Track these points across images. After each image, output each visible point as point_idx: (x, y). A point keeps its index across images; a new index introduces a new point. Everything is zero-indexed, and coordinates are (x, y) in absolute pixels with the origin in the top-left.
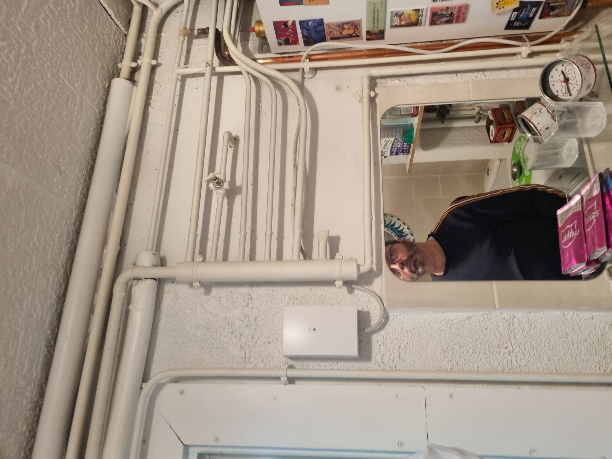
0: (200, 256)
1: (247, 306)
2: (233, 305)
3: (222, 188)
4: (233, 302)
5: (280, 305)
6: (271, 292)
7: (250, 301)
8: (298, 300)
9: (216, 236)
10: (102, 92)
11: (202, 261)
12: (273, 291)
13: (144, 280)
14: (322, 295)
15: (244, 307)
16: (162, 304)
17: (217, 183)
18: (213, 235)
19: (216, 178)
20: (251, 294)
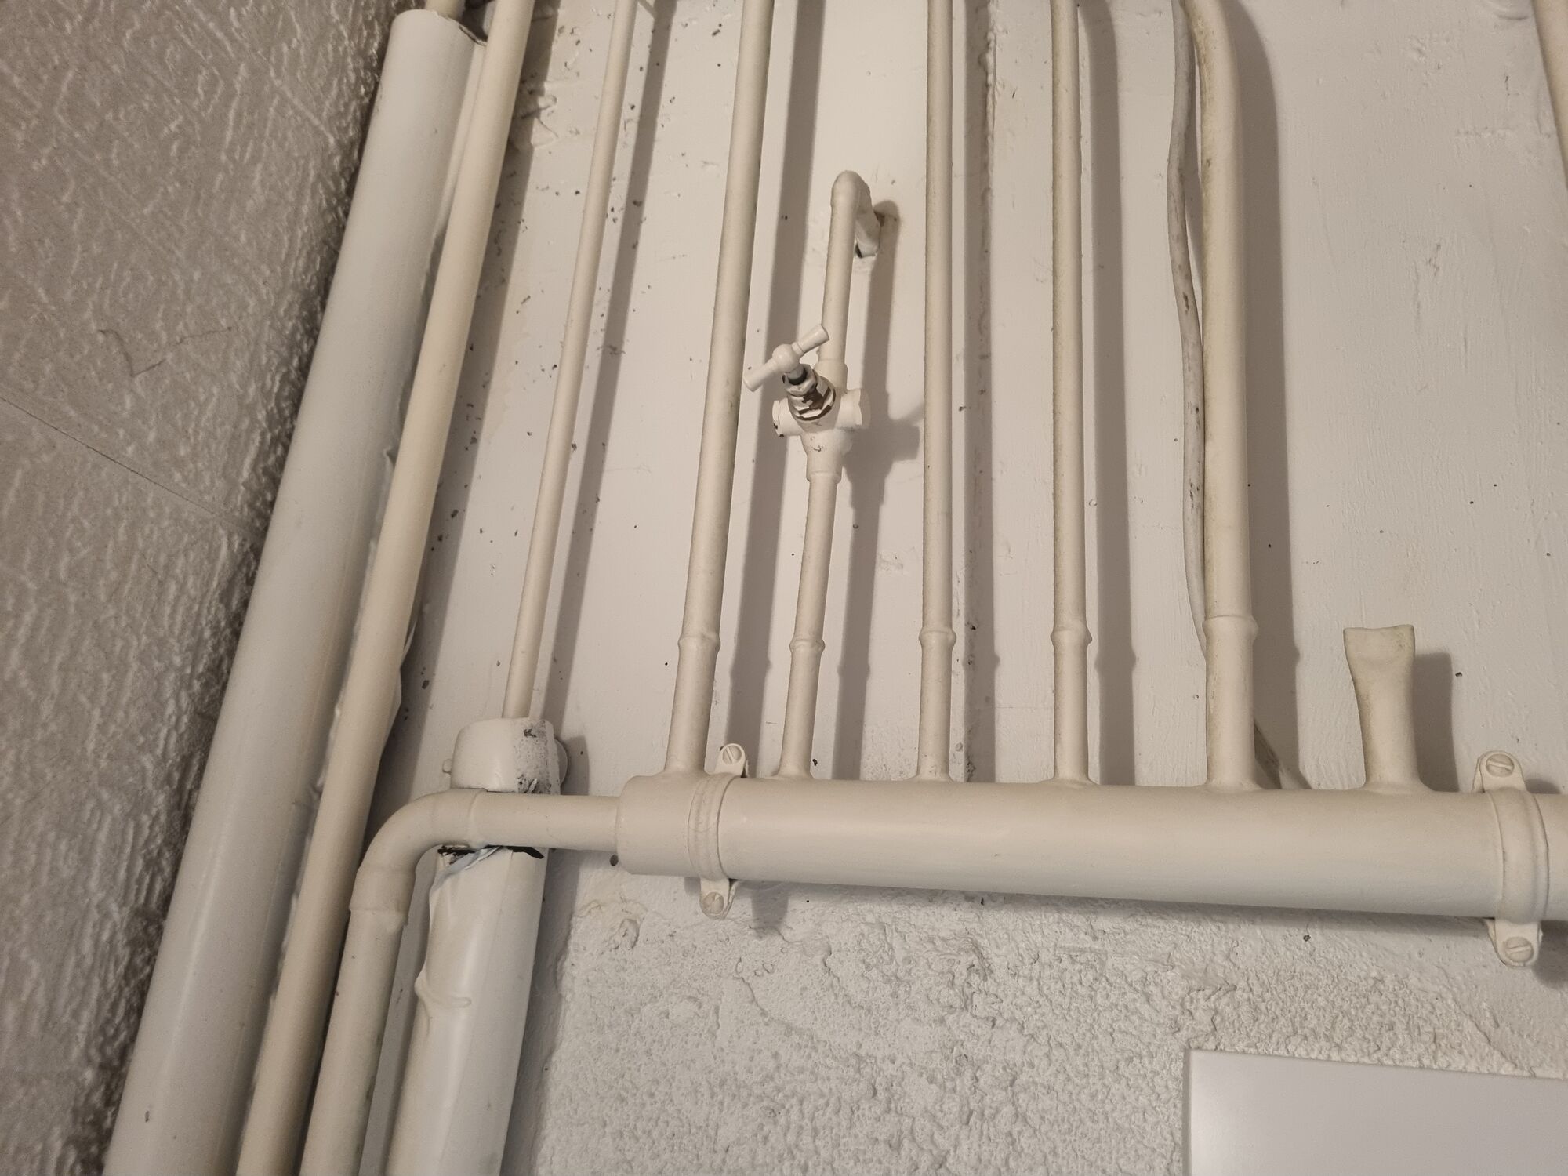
0: (732, 749)
1: (965, 1008)
2: (894, 995)
3: (831, 425)
4: (894, 979)
5: (1142, 1018)
6: (1087, 942)
7: (976, 979)
8: (1238, 992)
9: (804, 649)
10: (356, 70)
11: (743, 776)
12: (1095, 938)
13: (484, 851)
14: (1380, 980)
15: (951, 1008)
16: (567, 964)
17: (807, 397)
18: (792, 648)
19: (805, 373)
20: (983, 942)
